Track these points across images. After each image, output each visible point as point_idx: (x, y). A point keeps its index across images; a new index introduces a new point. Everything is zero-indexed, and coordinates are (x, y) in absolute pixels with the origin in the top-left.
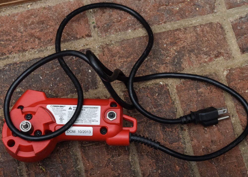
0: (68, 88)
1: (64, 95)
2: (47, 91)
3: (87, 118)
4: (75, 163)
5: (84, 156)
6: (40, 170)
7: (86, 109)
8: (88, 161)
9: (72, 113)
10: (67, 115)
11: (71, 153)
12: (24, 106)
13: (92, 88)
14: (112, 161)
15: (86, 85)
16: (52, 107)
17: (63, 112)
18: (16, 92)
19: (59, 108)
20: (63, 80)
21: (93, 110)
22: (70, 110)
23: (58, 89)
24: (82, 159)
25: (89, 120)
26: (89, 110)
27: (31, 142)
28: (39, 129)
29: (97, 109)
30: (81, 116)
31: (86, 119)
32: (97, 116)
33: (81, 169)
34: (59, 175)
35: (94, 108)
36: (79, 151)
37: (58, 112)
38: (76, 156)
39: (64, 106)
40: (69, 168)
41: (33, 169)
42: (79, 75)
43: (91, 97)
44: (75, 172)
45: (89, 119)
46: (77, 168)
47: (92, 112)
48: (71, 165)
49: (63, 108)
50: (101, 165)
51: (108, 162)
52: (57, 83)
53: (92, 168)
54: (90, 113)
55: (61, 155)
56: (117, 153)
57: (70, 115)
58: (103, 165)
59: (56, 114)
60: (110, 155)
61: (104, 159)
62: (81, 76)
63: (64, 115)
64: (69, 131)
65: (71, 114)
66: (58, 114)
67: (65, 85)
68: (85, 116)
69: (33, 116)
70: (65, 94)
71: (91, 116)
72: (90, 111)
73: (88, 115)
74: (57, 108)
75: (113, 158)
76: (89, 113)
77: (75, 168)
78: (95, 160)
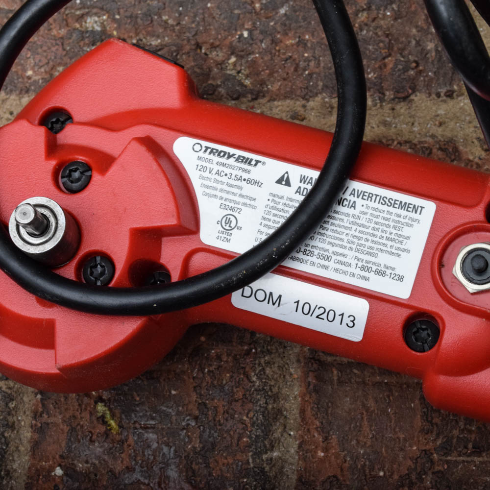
0: (319, 64)
1: (292, 92)
2: (221, 54)
3: (354, 247)
4: (259, 432)
5: (312, 409)
6: (95, 422)
7: (359, 202)
8: (326, 439)
9: (285, 204)
10: (260, 211)
11: (254, 379)
12: (77, 117)
13: (433, 90)
14: (437, 468)
15: (406, 69)
16: (201, 154)
17: (244, 192)
18: (82, 33)
19: (230, 166)
20: (305, 19)
21: (393, 217)
22: (282, 189)
23: (272, 59)
24: (299, 420)
25: (360, 264)
26: (374, 209)
27: (51, 307)
28: (104, 249)
29: (413, 215)
30: (329, 233)
31: (346, 252)
32: (404, 250)
33: (283, 467)
34: (173, 467)
35: (404, 206)
36: (296, 376)
37: (222, 183)
38: (276, 397)
39: (257, 162)
40: (227, 447)
41: (66, 409)
42: (385, 15)
43: (416, 129)
44: (252, 473)
45: (360, 256)
46: (264, 457)
47: (388, 226)
48: (240, 439)
49: (249, 172)
50: (382, 474)
51: (419, 469)
52: (274, 28)
53: (335, 476)
54: (374, 229)
55: (208, 378)
56: (473, 436)
57: (275, 215)
58: (391, 476)
59: (208, 191)
60: (438, 435)
61: (402, 449)
62: (395, 19)
63: (245, 204)
64: (253, 294)
65: (281, 210)
66: (219, 194)
67: (309, 45)
68: (346, 238)
69: (96, 177)
70: (298, 92)
71: (376, 246)
72: (377, 217)
73: (361, 232)
74: (224, 165)
75: (446, 454)
76: (372, 225)
77: (257, 454)
78: (358, 442)
